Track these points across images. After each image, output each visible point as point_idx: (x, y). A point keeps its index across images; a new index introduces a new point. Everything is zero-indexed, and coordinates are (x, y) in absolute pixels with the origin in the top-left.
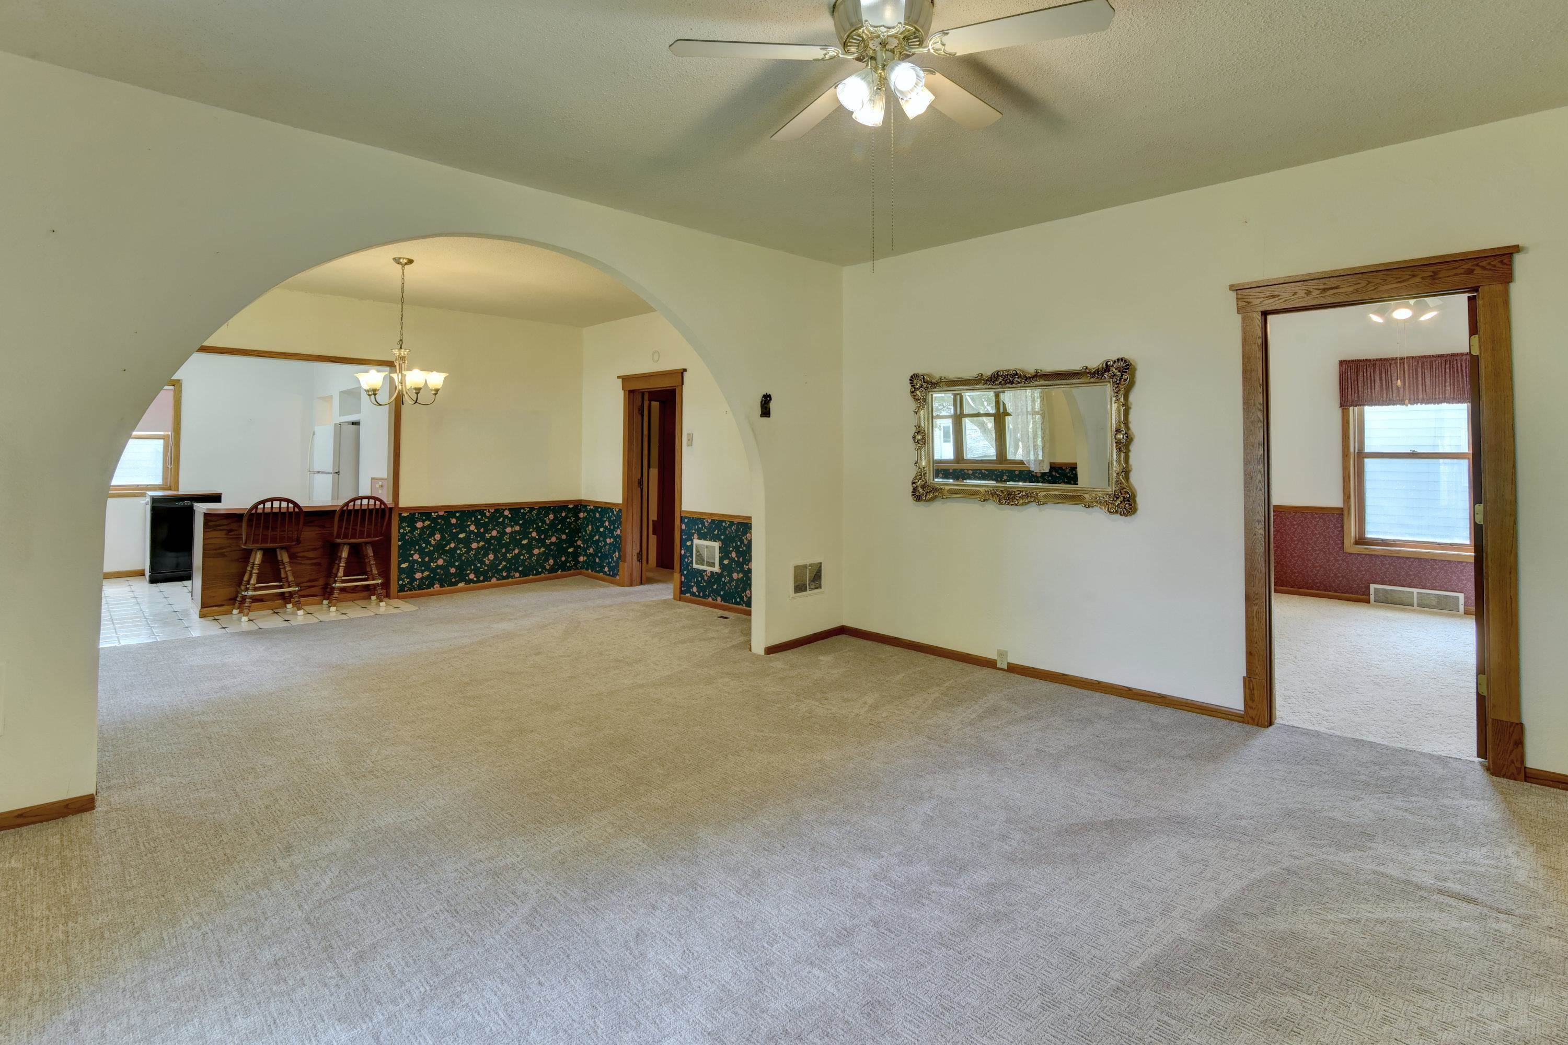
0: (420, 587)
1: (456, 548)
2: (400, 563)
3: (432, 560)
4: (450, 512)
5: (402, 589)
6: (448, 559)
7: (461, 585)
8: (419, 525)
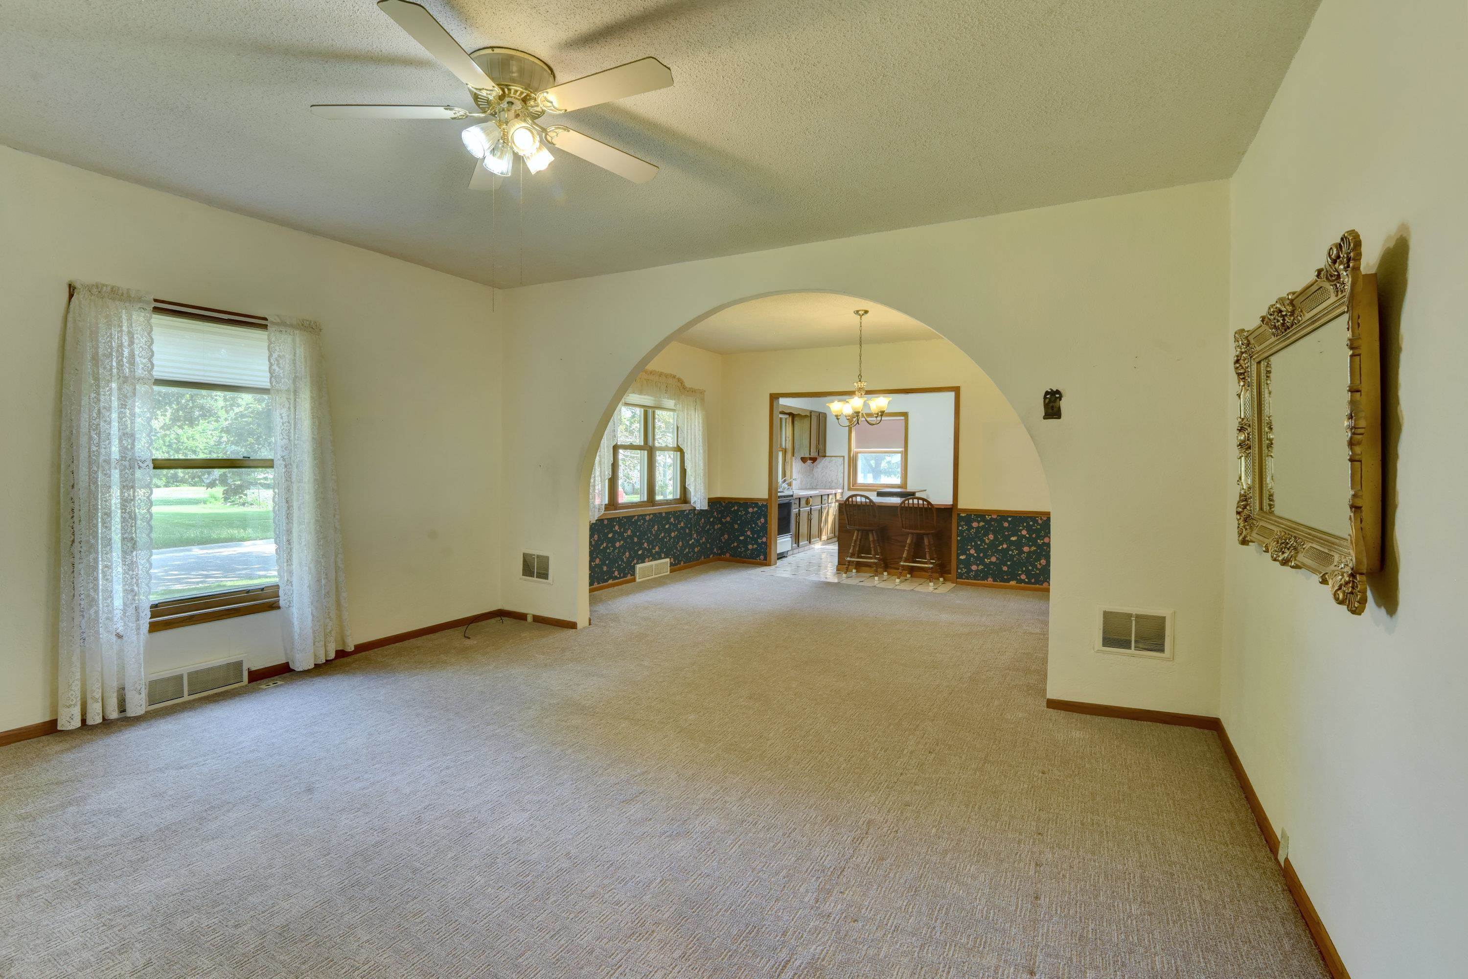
0: (976, 578)
1: (1008, 549)
2: (958, 555)
3: (986, 556)
4: (1003, 516)
5: (960, 576)
6: (1000, 557)
7: (1013, 583)
8: (975, 525)
